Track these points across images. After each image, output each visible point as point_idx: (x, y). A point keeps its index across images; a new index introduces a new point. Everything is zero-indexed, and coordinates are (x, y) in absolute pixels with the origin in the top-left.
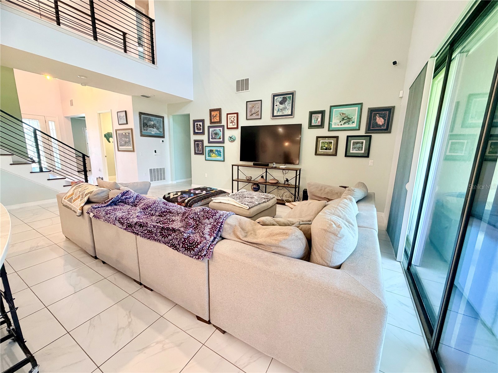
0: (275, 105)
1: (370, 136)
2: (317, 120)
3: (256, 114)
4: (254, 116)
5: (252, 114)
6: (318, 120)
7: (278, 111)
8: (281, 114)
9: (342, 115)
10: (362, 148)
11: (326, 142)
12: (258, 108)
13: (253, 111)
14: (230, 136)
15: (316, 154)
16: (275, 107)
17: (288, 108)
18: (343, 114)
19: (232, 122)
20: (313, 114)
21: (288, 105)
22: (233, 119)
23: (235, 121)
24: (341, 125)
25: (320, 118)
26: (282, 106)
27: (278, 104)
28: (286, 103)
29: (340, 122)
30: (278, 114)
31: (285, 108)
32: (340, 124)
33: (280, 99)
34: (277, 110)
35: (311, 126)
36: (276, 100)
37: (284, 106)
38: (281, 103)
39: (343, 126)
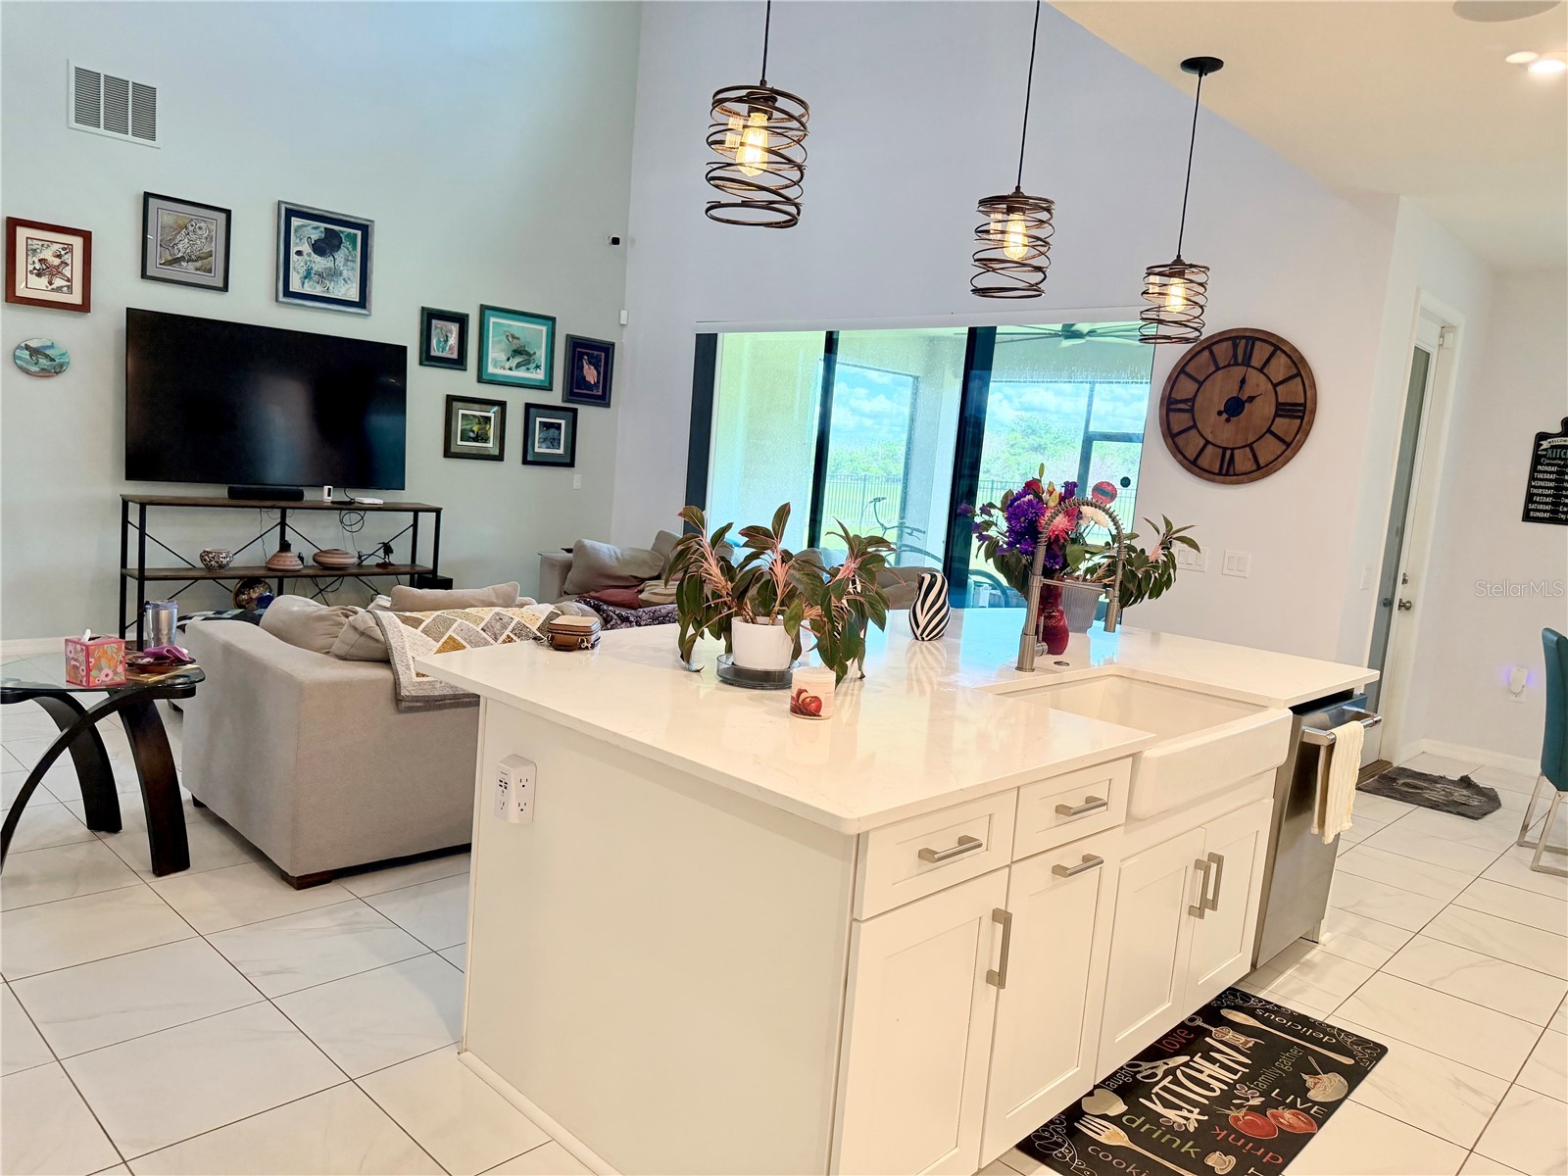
0: (293, 250)
1: (575, 411)
2: (446, 341)
3: (198, 264)
4: (187, 271)
5: (176, 261)
6: (449, 343)
7: (308, 276)
8: (318, 291)
9: (511, 339)
10: (560, 440)
11: (474, 416)
12: (209, 239)
13: (183, 247)
14: (34, 344)
15: (448, 453)
16: (294, 257)
17: (345, 273)
18: (514, 337)
19: (45, 270)
20: (435, 319)
21: (345, 261)
22: (59, 256)
23: (67, 272)
24: (510, 369)
25: (454, 335)
26: (321, 263)
27: (306, 248)
28: (340, 255)
29: (508, 359)
30: (308, 290)
31: (333, 274)
32: (507, 366)
33: (315, 231)
34: (303, 271)
35: (428, 359)
36: (296, 231)
37: (332, 265)
38: (321, 248)
39: (514, 373)
